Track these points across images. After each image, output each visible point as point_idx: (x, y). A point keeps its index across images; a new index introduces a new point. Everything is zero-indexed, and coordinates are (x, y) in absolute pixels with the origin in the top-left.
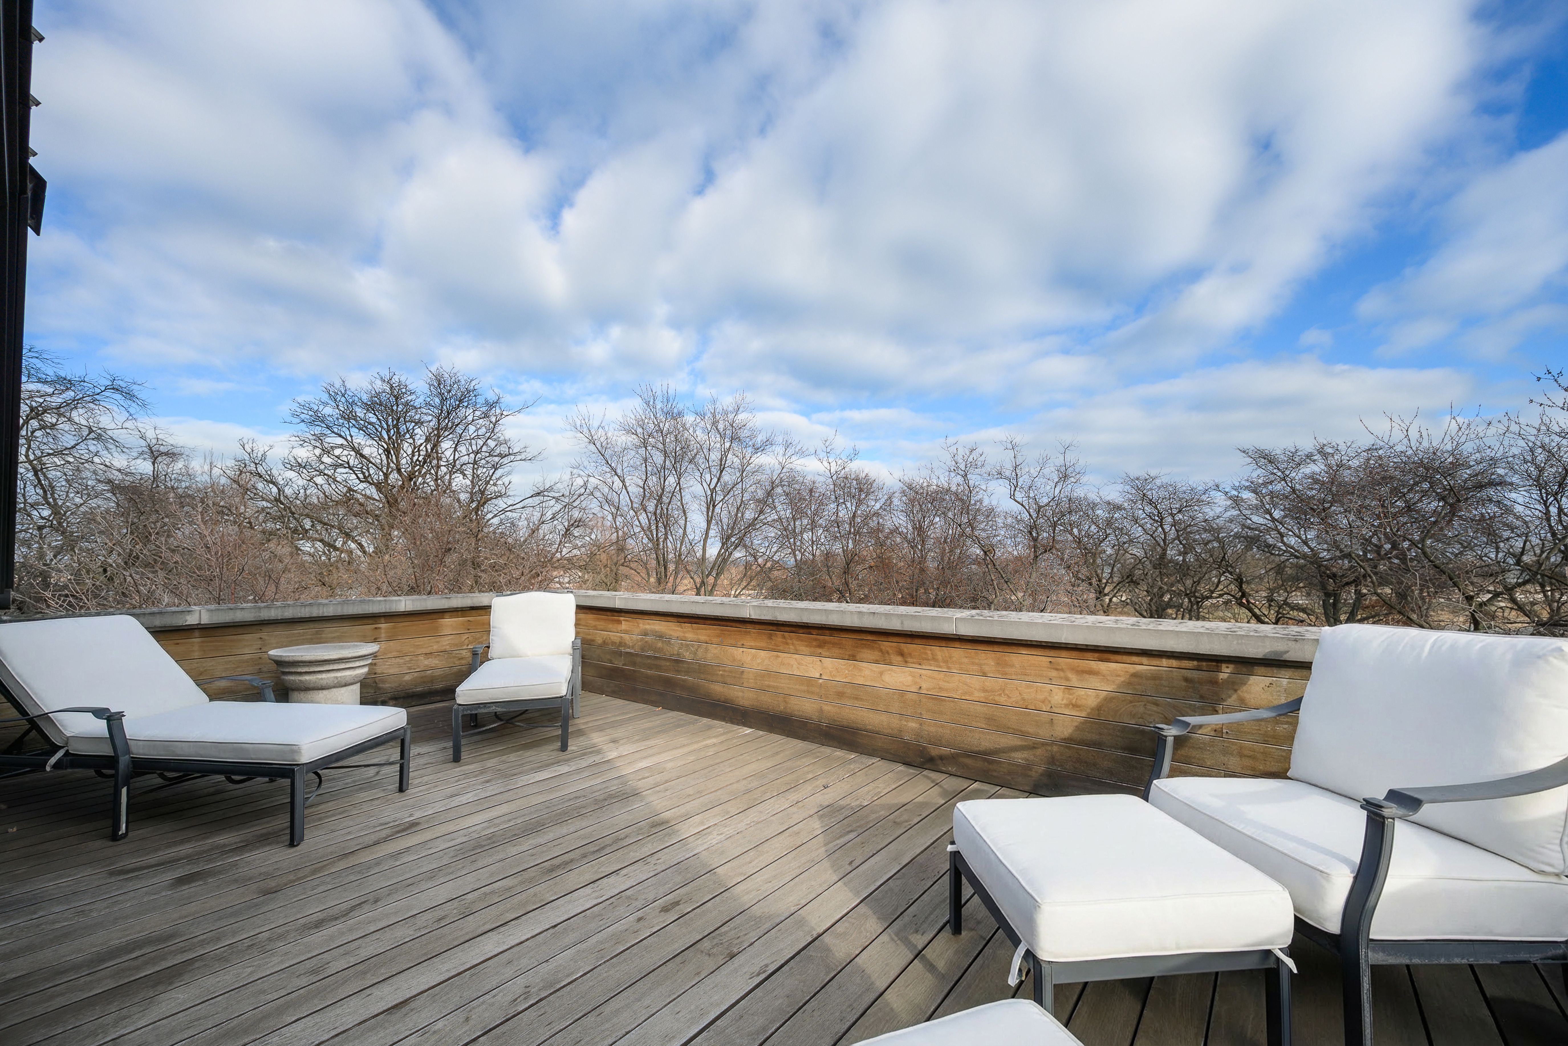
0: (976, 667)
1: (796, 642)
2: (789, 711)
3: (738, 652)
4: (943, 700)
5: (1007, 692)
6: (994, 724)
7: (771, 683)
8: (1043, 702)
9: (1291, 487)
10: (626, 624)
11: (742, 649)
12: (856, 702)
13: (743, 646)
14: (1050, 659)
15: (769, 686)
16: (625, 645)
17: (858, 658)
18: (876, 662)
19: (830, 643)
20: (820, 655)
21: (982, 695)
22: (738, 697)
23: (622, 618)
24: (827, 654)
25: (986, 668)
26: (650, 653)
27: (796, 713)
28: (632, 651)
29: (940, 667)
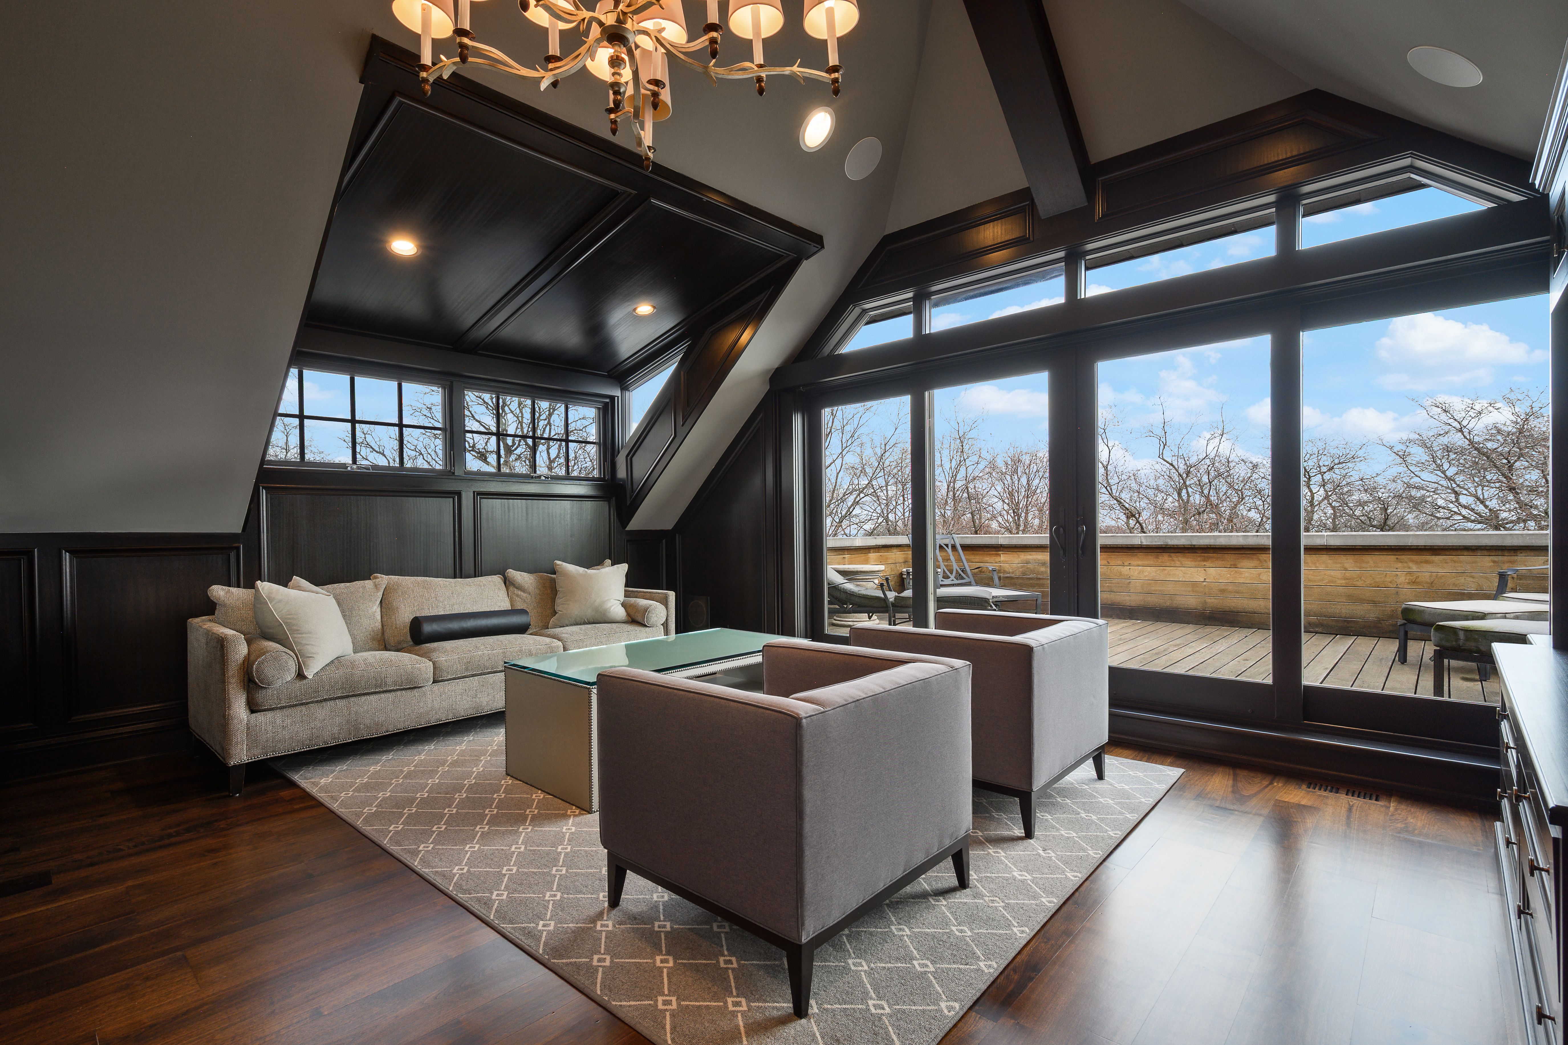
0: (1339, 565)
1: (1180, 558)
2: (1175, 605)
3: (1125, 570)
4: (1311, 587)
5: (1363, 578)
6: (1353, 599)
7: (1157, 588)
8: (1391, 582)
9: (1469, 440)
10: (1004, 557)
11: (1129, 567)
12: (1236, 594)
13: (1130, 565)
14: (1397, 557)
15: (1155, 591)
16: (1005, 572)
17: (1239, 566)
18: (1255, 568)
19: (1213, 557)
20: (1204, 566)
21: (1344, 582)
22: (1125, 600)
23: (1000, 552)
24: (1211, 565)
25: (1347, 565)
26: (1031, 576)
27: (1182, 606)
28: (1012, 575)
29: (1310, 567)
